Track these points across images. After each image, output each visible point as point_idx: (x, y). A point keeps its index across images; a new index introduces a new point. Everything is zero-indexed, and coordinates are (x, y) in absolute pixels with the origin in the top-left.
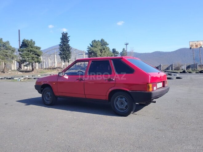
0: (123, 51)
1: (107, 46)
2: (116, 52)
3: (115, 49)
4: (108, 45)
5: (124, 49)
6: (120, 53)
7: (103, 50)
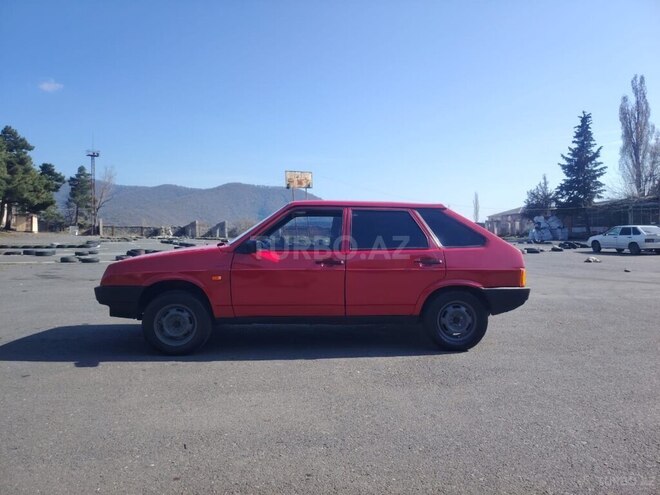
0: (78, 176)
1: (29, 153)
2: (56, 175)
3: (50, 165)
4: (30, 148)
5: (81, 169)
6: (67, 178)
7: (17, 166)
